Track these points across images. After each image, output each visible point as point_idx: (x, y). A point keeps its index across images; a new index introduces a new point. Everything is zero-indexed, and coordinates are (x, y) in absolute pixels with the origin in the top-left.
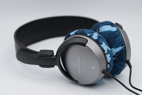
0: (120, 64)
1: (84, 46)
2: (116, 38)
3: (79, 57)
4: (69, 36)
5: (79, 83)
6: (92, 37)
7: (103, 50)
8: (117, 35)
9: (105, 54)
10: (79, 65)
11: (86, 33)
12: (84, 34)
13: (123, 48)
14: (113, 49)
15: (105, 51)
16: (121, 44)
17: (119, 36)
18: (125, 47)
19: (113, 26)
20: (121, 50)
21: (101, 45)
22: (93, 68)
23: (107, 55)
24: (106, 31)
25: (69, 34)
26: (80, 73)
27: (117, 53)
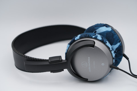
0: (119, 58)
1: (93, 47)
2: (113, 37)
3: (89, 58)
4: (74, 41)
5: (88, 80)
6: (98, 38)
7: (109, 48)
8: (114, 34)
9: (111, 51)
10: (89, 65)
11: (90, 35)
12: (89, 37)
13: (120, 44)
14: (113, 46)
15: (110, 48)
16: (118, 41)
17: (115, 34)
18: (121, 43)
19: (108, 26)
20: (119, 45)
21: (106, 44)
22: (103, 64)
23: (112, 52)
24: (104, 32)
25: (73, 39)
26: (90, 71)
27: (116, 49)
